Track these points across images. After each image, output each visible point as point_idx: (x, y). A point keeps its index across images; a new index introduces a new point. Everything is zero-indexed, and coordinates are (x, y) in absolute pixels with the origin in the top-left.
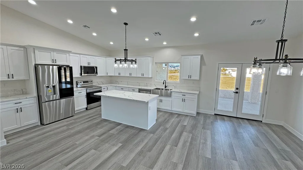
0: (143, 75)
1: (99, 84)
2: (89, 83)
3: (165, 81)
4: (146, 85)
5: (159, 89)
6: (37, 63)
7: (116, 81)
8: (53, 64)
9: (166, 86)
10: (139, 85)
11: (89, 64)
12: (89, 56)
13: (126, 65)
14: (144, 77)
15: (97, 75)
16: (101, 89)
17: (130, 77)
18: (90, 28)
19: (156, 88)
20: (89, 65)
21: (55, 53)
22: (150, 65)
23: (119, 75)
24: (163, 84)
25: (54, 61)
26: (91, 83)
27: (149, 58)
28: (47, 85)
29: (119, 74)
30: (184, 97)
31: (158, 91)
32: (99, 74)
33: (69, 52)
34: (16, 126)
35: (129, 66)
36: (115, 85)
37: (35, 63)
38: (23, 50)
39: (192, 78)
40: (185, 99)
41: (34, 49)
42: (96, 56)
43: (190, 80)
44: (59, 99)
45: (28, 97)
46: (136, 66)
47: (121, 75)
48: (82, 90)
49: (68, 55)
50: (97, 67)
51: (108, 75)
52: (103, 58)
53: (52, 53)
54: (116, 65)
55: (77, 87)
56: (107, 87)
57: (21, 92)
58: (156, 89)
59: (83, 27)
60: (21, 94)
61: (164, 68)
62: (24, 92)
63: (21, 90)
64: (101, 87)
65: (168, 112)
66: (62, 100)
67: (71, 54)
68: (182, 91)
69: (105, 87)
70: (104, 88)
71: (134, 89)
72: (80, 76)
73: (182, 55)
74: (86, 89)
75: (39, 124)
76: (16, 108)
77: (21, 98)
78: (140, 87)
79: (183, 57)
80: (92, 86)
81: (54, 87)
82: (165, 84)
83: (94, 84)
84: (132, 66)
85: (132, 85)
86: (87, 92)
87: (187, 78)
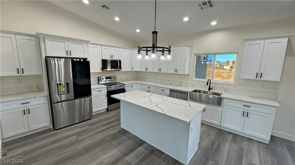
0: (176, 70)
1: (124, 81)
2: (112, 79)
3: (209, 81)
4: (180, 85)
5: (200, 91)
6: (47, 55)
7: (142, 78)
8: (68, 56)
9: (211, 88)
10: (171, 84)
11: (112, 57)
12: (112, 48)
13: (154, 56)
14: (177, 73)
15: (121, 71)
16: (125, 87)
17: (159, 73)
18: (111, 9)
19: (194, 89)
20: (112, 59)
21: (70, 43)
22: (188, 57)
23: (146, 71)
24: (207, 84)
25: (69, 53)
26: (115, 79)
27: (187, 48)
28: (59, 82)
29: (146, 69)
30: (246, 110)
31: (196, 94)
32: (123, 69)
33: (87, 42)
34: (23, 130)
35: (159, 57)
36: (141, 83)
37: (46, 55)
38: (34, 40)
39: (263, 78)
40: (249, 112)
41: (44, 37)
42: (120, 48)
43: (258, 80)
44: (74, 99)
45: (37, 96)
46: (169, 57)
47: (148, 71)
48: (102, 88)
49: (85, 45)
50: (121, 61)
51: (133, 70)
52: (128, 50)
53: (66, 43)
54: (139, 56)
55: (99, 84)
56: (132, 84)
57: (37, 88)
58: (195, 91)
59: (101, 8)
60: (37, 92)
61: (202, 62)
62: (40, 89)
63: (37, 86)
64: (125, 85)
65: (213, 127)
66: (76, 100)
67: (89, 45)
68: (243, 99)
69: (130, 85)
70: (128, 85)
71: (164, 89)
72: (102, 72)
73: (245, 40)
74: (107, 86)
75: (52, 127)
76: (23, 109)
77: (28, 97)
78: (172, 87)
79: (247, 43)
80: (115, 84)
81: (67, 84)
82: (209, 85)
83: (118, 81)
84: (162, 58)
85: (161, 83)
86: (108, 91)
87: (254, 77)
